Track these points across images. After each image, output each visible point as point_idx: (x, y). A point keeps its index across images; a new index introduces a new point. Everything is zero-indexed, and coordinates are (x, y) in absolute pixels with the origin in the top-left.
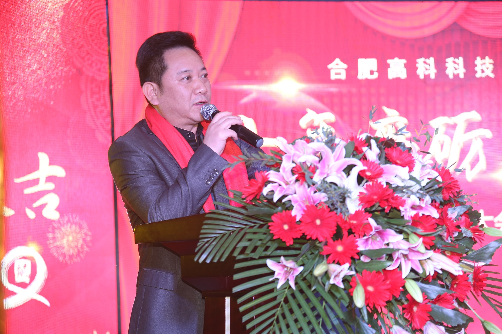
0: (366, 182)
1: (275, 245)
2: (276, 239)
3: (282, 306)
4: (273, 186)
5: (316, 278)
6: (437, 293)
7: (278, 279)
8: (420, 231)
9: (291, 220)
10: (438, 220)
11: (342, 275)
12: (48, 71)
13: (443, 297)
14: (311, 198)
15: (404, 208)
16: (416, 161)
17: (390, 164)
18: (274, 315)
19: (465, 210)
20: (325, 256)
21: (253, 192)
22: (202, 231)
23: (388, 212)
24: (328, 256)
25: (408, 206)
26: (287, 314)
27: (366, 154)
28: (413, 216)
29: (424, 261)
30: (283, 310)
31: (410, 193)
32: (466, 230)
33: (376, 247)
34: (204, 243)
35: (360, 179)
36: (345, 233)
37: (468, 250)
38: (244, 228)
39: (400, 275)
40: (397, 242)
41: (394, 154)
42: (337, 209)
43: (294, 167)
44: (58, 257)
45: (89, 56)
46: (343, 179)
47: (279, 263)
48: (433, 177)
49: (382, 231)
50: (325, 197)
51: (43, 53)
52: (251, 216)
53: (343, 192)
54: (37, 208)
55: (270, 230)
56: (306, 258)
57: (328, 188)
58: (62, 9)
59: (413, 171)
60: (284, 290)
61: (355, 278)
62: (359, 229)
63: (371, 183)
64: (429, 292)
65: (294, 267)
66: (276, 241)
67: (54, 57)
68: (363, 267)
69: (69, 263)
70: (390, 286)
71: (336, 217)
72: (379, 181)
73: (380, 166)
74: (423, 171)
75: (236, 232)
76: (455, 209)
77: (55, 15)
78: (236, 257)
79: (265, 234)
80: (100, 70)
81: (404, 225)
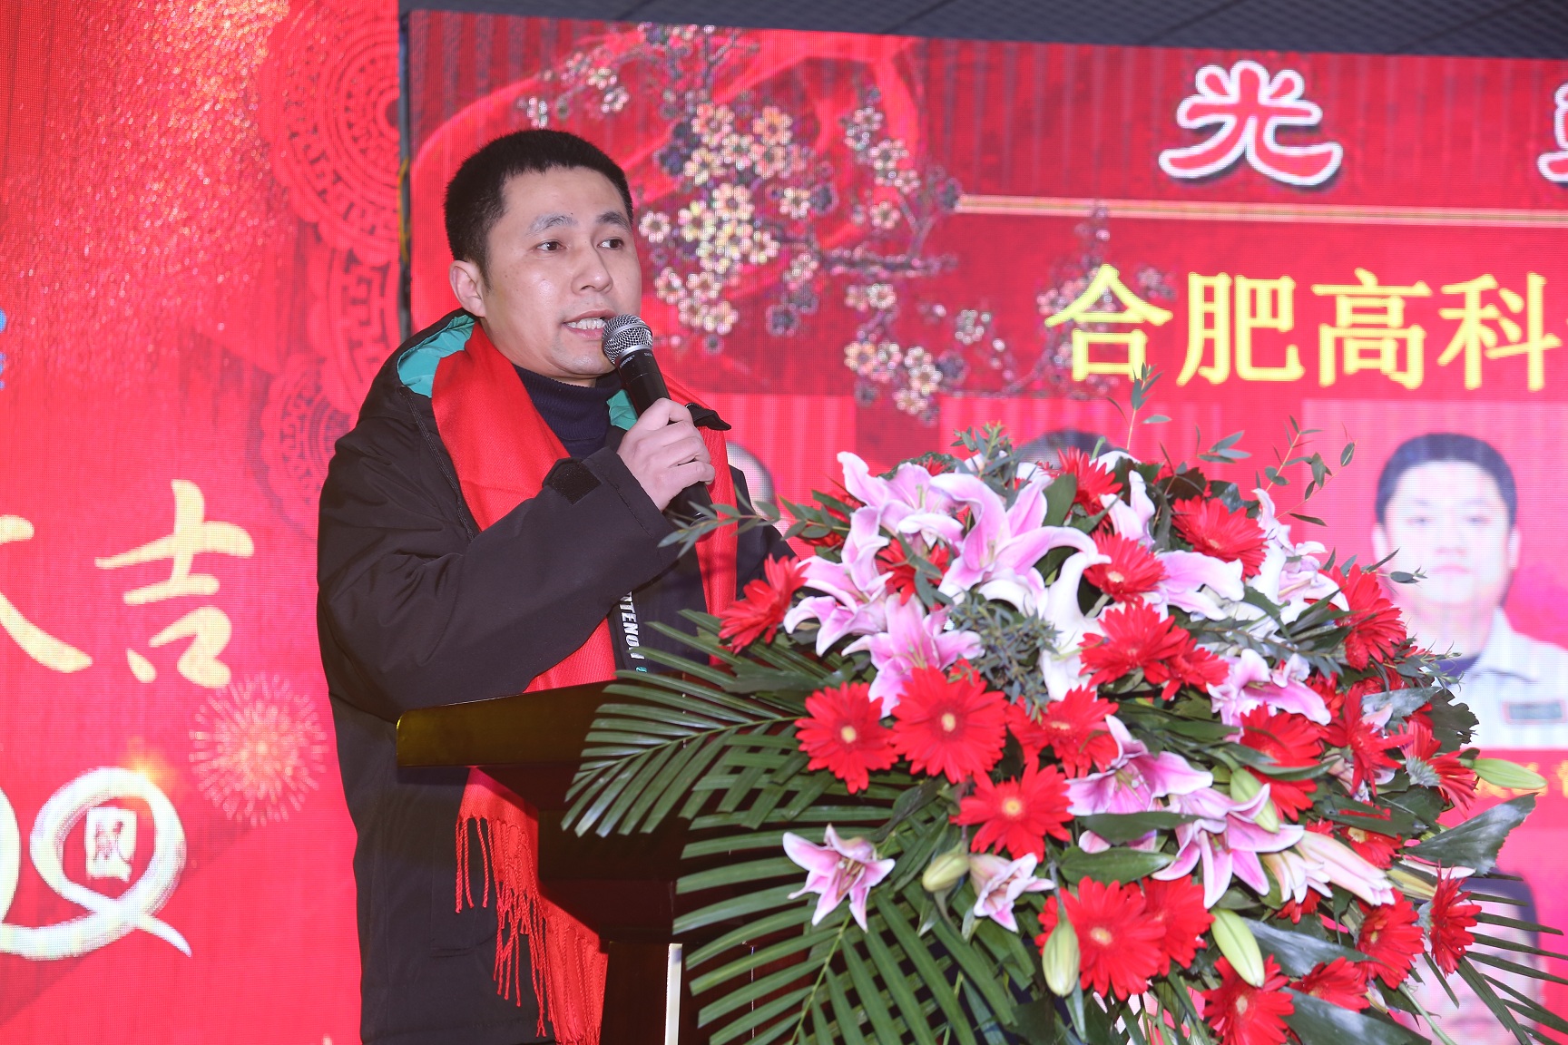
0: (1110, 602)
1: (815, 790)
2: (817, 771)
3: (824, 980)
4: (819, 605)
5: (930, 896)
6: (1315, 956)
7: (817, 896)
8: (1267, 761)
9: (866, 715)
10: (1327, 730)
11: (1014, 891)
12: (212, 231)
13: (1334, 973)
14: (934, 647)
15: (1221, 688)
16: (1270, 543)
17: (1187, 551)
18: (797, 1007)
19: (1421, 703)
20: (964, 828)
21: (753, 620)
22: (591, 737)
23: (1173, 698)
24: (974, 827)
25: (1232, 684)
26: (841, 1005)
27: (1111, 513)
28: (1247, 713)
29: (1277, 857)
30: (828, 991)
31: (1241, 640)
32: (1419, 764)
33: (1131, 808)
34: (594, 774)
35: (1089, 592)
36: (1031, 759)
37: (1424, 827)
38: (722, 732)
39: (1197, 897)
40: (1194, 793)
41: (1202, 519)
42: (1010, 683)
43: (882, 549)
44: (222, 804)
45: (340, 187)
46: (1034, 591)
47: (823, 845)
48: (1320, 594)
49: (1147, 757)
50: (976, 644)
51: (200, 172)
52: (745, 697)
53: (1031, 633)
54: (162, 648)
55: (800, 742)
56: (909, 833)
57: (983, 618)
58: (265, 41)
59: (1260, 573)
60: (834, 930)
61: (1055, 900)
62: (1077, 750)
63: (1122, 607)
64: (1292, 953)
65: (867, 861)
66: (818, 776)
67: (235, 188)
68: (1083, 868)
69: (254, 822)
70: (1162, 932)
71: (1005, 709)
72: (1146, 604)
73: (1152, 556)
74: (1292, 576)
75: (696, 744)
76: (1387, 698)
77: (241, 56)
78: (689, 822)
79: (785, 752)
80: (372, 231)
81: (1221, 742)
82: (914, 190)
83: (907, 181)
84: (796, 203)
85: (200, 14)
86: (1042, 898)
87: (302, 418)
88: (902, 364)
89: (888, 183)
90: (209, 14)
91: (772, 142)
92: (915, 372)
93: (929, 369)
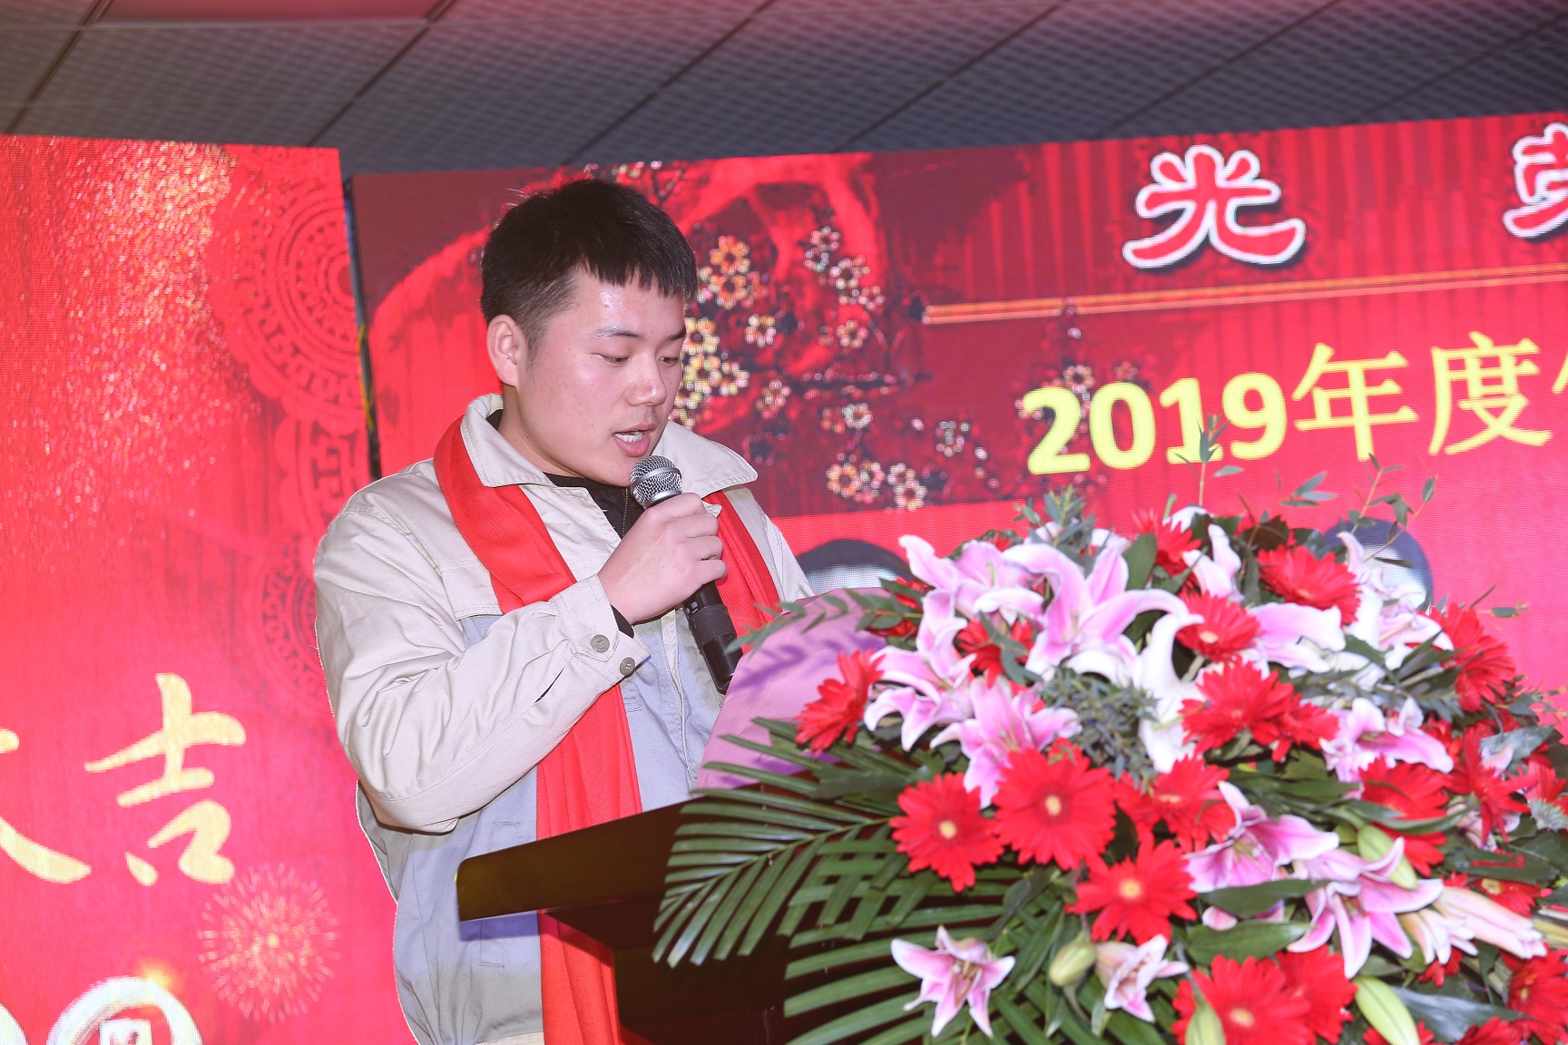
0: (1204, 665)
1: (915, 892)
2: (919, 871)
4: (897, 699)
5: (1059, 991)
6: (1465, 1019)
7: (933, 1005)
8: (1392, 815)
9: (964, 807)
10: (1450, 777)
11: (1144, 978)
12: (172, 417)
13: (1488, 1035)
14: (1026, 729)
15: (1336, 742)
16: (1364, 588)
17: (1279, 602)
19: (1538, 741)
20: (1083, 917)
21: (831, 720)
22: (673, 862)
23: (1283, 760)
24: (1093, 914)
25: (1346, 737)
27: (1196, 572)
28: (1365, 767)
29: (1414, 917)
31: (1350, 692)
32: (1545, 807)
33: (1252, 879)
34: (681, 900)
35: (1183, 654)
36: (1145, 837)
37: (1557, 873)
38: (810, 843)
39: (1336, 967)
40: (1320, 857)
41: (1288, 569)
42: (1112, 759)
43: (961, 631)
44: (237, 1004)
45: (299, 358)
46: (1127, 659)
47: (934, 949)
48: (1421, 637)
49: (1267, 823)
50: (1072, 720)
51: (156, 358)
52: (829, 803)
53: (1131, 703)
54: (162, 848)
55: (898, 842)
56: (1020, 929)
57: (1078, 692)
58: (209, 221)
59: (1356, 620)
60: (957, 1040)
61: (1188, 984)
62: (1192, 822)
63: (1218, 668)
64: (1440, 1018)
65: (984, 962)
66: (919, 877)
67: (192, 370)
68: (1212, 947)
69: (272, 1019)
70: (1306, 1007)
71: (1112, 785)
72: (1245, 660)
73: (1244, 612)
74: (1389, 620)
75: (785, 857)
76: (1502, 740)
77: (187, 238)
78: (788, 939)
79: (880, 856)
80: (336, 401)
81: (1340, 800)
82: (878, 306)
83: (872, 298)
84: (761, 331)
85: (141, 199)
86: (1172, 984)
87: (283, 598)
88: (885, 483)
89: (853, 301)
90: (150, 199)
91: (731, 271)
92: (900, 489)
93: (912, 483)
